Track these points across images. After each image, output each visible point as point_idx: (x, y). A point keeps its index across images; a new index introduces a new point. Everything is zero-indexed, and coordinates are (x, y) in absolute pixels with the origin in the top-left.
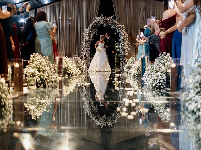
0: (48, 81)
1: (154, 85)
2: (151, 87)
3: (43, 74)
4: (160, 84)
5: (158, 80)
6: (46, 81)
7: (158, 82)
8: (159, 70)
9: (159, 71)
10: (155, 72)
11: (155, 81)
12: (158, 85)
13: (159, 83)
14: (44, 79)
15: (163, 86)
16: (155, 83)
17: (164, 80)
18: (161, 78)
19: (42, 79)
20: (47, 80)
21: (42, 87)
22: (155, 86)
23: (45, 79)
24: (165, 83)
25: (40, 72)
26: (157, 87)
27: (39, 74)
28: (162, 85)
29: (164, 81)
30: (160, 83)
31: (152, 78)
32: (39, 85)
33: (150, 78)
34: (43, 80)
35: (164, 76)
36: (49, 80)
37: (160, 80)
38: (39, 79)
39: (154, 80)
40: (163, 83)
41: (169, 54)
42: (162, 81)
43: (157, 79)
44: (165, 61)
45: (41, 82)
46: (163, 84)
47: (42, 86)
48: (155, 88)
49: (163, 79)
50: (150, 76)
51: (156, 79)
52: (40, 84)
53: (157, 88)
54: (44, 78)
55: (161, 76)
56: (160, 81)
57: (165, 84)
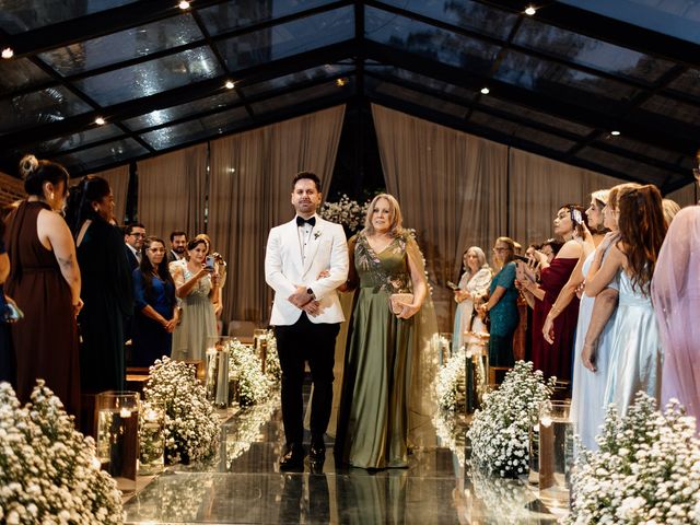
0: (197, 443)
1: (498, 463)
2: (491, 469)
3: (183, 424)
4: (516, 463)
5: (510, 449)
6: (189, 442)
7: (509, 454)
8: (512, 418)
9: (513, 422)
10: (501, 422)
11: (503, 450)
12: (510, 463)
13: (514, 457)
14: (185, 437)
15: (523, 466)
16: (503, 457)
17: (525, 449)
18: (518, 445)
19: (178, 438)
20: (192, 440)
21: (179, 462)
22: (502, 467)
23: (188, 437)
24: (527, 458)
25: (173, 418)
26: (507, 468)
27: (171, 422)
28: (520, 465)
29: (526, 453)
30: (517, 457)
31: (494, 441)
32: (169, 457)
33: (488, 439)
34: (182, 440)
35: (526, 437)
36: (197, 439)
37: (513, 450)
38: (172, 440)
39: (500, 446)
40: (523, 458)
41: (539, 372)
42: (520, 453)
43: (507, 447)
44: (528, 391)
45: (176, 446)
46: (524, 462)
47: (178, 458)
48: (502, 472)
49: (523, 446)
50: (489, 431)
51: (504, 444)
52: (173, 453)
53: (508, 474)
54: (184, 433)
55: (517, 437)
56: (516, 453)
57: (527, 462)
